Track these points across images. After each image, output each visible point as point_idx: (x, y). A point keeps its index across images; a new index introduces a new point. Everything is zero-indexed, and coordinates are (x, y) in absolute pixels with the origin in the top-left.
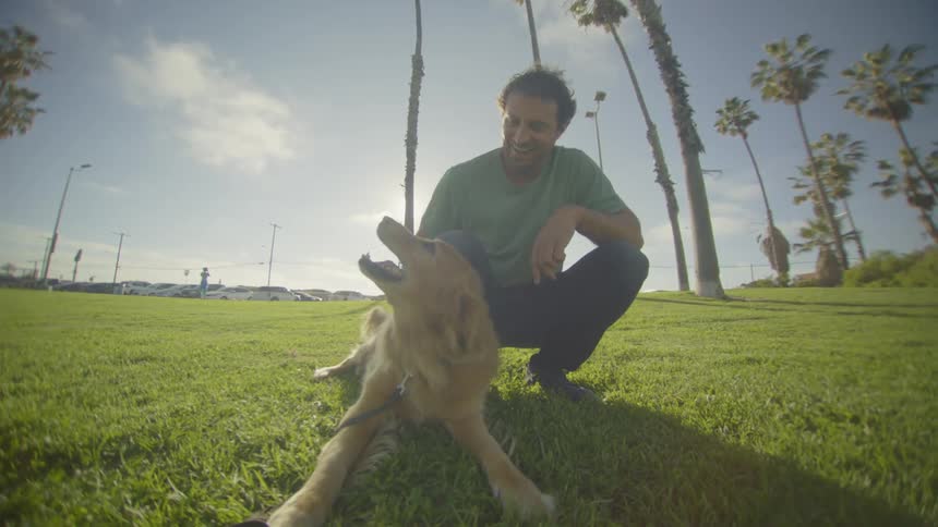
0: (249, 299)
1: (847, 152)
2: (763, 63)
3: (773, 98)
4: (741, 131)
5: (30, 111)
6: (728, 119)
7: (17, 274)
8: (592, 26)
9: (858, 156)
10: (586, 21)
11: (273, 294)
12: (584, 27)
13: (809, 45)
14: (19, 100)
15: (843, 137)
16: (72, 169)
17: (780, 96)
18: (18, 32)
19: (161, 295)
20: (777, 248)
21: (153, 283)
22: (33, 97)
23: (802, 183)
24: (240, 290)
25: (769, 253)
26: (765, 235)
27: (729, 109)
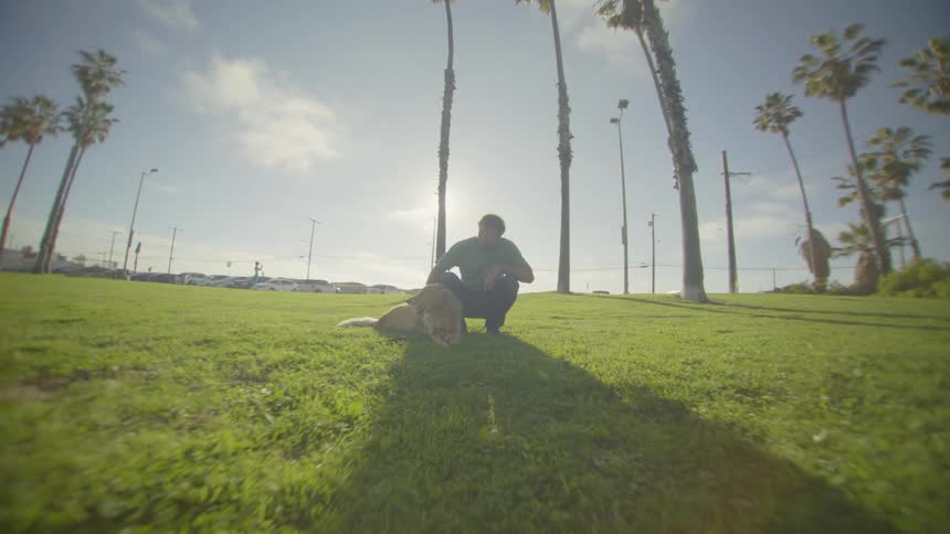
0: (295, 290)
1: (908, 147)
2: (806, 58)
3: (817, 94)
4: (781, 128)
5: (107, 121)
6: (768, 115)
7: (88, 264)
8: (620, 29)
9: (921, 152)
10: (614, 22)
11: (318, 287)
12: (612, 28)
13: (861, 35)
14: (99, 113)
15: (904, 132)
16: (144, 174)
17: (824, 92)
18: (102, 54)
19: (216, 285)
20: (818, 252)
21: (207, 274)
22: (109, 109)
23: (848, 184)
24: (285, 282)
25: (807, 256)
26: (805, 237)
27: (769, 105)
